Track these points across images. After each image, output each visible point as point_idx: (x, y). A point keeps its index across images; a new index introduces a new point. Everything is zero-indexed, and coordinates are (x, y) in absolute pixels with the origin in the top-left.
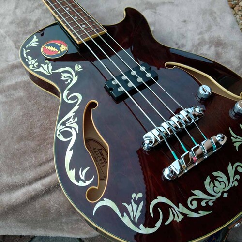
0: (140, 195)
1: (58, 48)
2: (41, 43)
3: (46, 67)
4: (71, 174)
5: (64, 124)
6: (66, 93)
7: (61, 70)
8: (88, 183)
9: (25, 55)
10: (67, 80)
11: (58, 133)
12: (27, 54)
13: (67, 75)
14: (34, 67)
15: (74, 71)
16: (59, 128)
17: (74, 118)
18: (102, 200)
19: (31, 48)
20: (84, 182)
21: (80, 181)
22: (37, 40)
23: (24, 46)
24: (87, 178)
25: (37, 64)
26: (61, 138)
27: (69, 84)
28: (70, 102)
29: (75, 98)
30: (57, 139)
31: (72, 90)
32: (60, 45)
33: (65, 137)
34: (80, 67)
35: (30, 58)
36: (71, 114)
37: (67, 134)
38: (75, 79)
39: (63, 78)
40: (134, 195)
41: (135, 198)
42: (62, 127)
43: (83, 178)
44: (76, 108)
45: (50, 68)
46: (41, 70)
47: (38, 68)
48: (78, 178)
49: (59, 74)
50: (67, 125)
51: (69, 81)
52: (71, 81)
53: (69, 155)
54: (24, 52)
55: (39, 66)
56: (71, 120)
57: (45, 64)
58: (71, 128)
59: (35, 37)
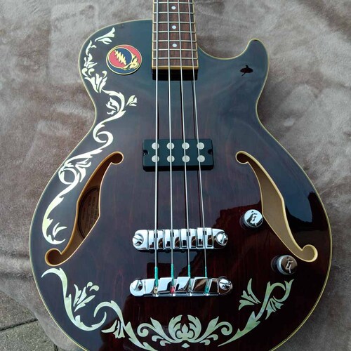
0: (96, 288)
1: (129, 60)
2: (115, 41)
3: (99, 80)
4: (46, 223)
5: (74, 162)
6: (100, 125)
7: (112, 93)
8: (56, 242)
9: (87, 51)
10: (110, 110)
11: (62, 169)
12: (91, 51)
13: (115, 103)
14: (87, 73)
15: (126, 101)
16: (66, 165)
17: (88, 163)
18: (58, 268)
19: (100, 44)
20: (53, 239)
21: (50, 236)
22: (113, 36)
23: (93, 38)
24: (58, 237)
25: (93, 70)
26: (62, 177)
27: (111, 116)
28: (97, 139)
29: (105, 138)
30: (57, 175)
31: (108, 127)
32: (133, 57)
33: (66, 179)
34: (135, 101)
35: (90, 58)
36: (88, 155)
37: (69, 177)
38: (121, 114)
39: (108, 106)
40: (90, 284)
41: (90, 287)
42: (70, 165)
43: (54, 234)
44: (98, 151)
45: (103, 84)
46: (92, 80)
47: (90, 77)
48: (49, 231)
49: (107, 98)
50: (77, 166)
51: (112, 113)
52: (115, 114)
53: (57, 201)
54: (89, 47)
55: (93, 75)
56: (84, 162)
57: (102, 75)
58: (78, 171)
59: (113, 30)
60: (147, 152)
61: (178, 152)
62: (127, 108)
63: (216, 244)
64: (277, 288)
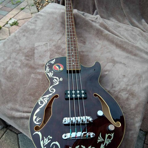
0: (51, 138)
1: (60, 68)
2: (55, 63)
3: (51, 74)
4: (35, 117)
5: (43, 98)
6: (51, 87)
7: (55, 77)
8: (38, 123)
9: (47, 66)
10: (54, 82)
11: (39, 101)
12: (48, 65)
13: (56, 80)
14: (47, 72)
15: (59, 80)
16: (41, 99)
17: (48, 98)
18: (38, 132)
19: (51, 64)
20: (37, 122)
21: (36, 122)
22: (55, 61)
23: (48, 62)
24: (39, 122)
25: (49, 71)
26: (39, 103)
27: (55, 84)
28: (50, 91)
29: (53, 90)
30: (38, 102)
31: (54, 87)
32: (61, 67)
33: (41, 103)
34: (62, 79)
35: (48, 67)
36: (47, 96)
37: (42, 102)
38: (57, 83)
39: (54, 81)
40: (49, 136)
41: (49, 137)
42: (42, 99)
43: (37, 121)
44: (51, 94)
45: (52, 75)
46: (49, 74)
47: (48, 73)
48: (36, 120)
49: (53, 79)
50: (44, 99)
51: (55, 83)
52: (56, 83)
53: (38, 110)
54: (47, 64)
55: (49, 72)
56: (46, 98)
57: (51, 72)
58: (44, 101)
59: (55, 59)
60: (66, 94)
61: (76, 94)
62: (60, 82)
63: (89, 121)
64: (109, 135)
